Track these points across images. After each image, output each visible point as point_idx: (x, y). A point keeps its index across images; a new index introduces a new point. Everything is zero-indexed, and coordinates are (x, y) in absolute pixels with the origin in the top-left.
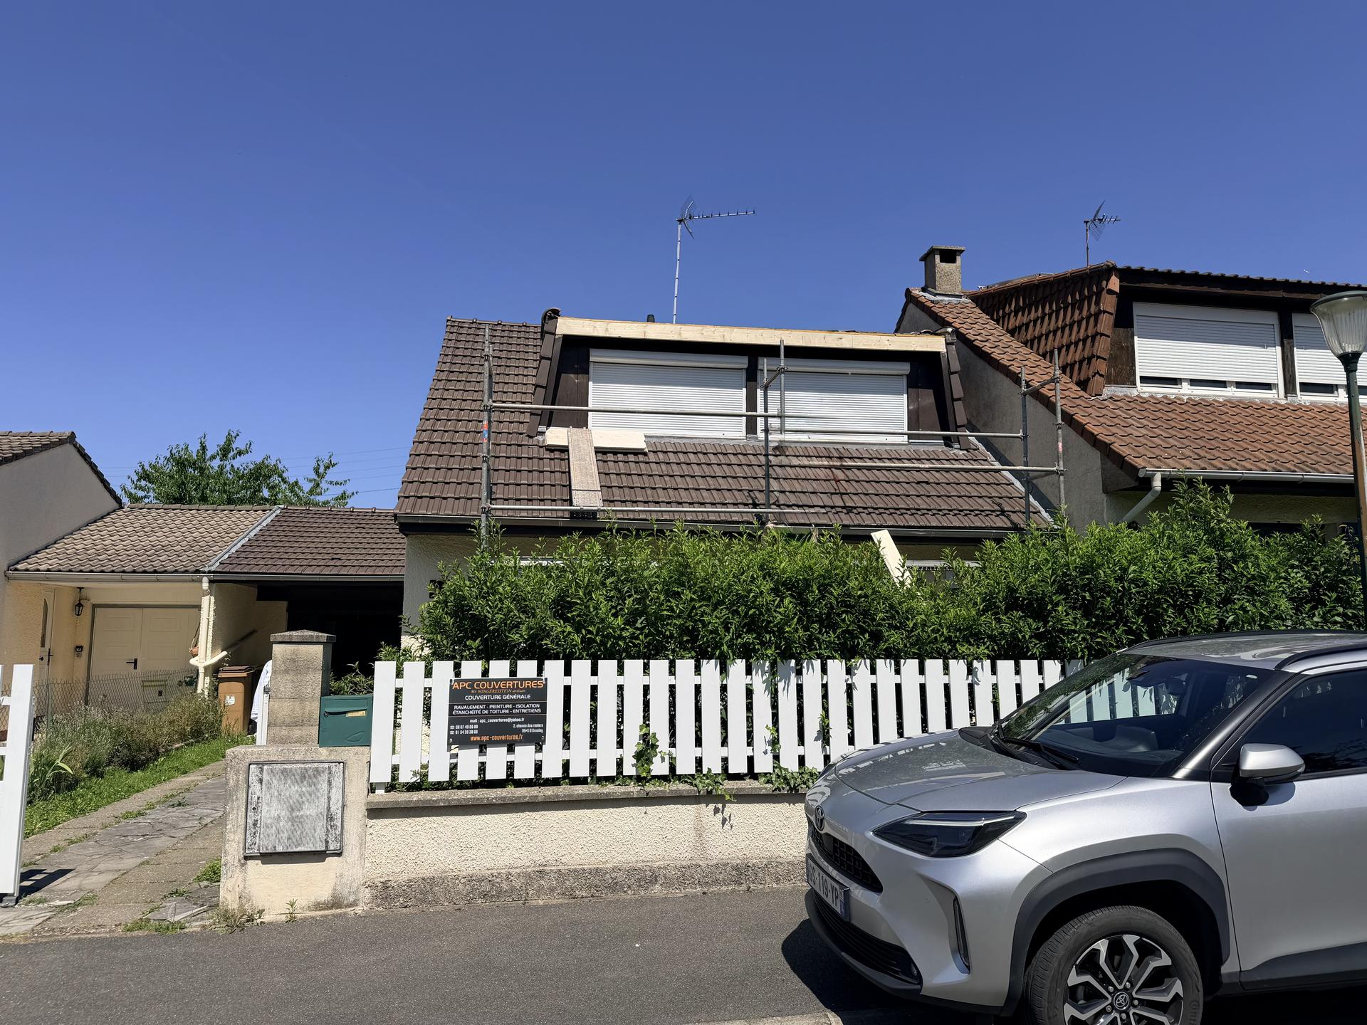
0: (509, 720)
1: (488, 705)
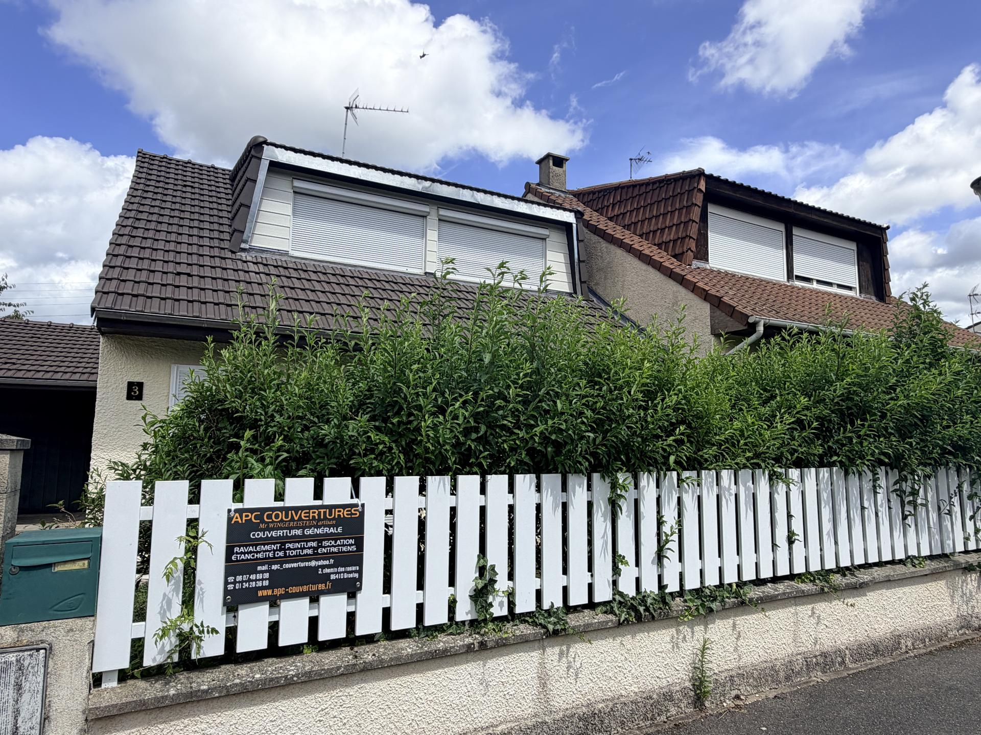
0: (313, 563)
1: (283, 544)
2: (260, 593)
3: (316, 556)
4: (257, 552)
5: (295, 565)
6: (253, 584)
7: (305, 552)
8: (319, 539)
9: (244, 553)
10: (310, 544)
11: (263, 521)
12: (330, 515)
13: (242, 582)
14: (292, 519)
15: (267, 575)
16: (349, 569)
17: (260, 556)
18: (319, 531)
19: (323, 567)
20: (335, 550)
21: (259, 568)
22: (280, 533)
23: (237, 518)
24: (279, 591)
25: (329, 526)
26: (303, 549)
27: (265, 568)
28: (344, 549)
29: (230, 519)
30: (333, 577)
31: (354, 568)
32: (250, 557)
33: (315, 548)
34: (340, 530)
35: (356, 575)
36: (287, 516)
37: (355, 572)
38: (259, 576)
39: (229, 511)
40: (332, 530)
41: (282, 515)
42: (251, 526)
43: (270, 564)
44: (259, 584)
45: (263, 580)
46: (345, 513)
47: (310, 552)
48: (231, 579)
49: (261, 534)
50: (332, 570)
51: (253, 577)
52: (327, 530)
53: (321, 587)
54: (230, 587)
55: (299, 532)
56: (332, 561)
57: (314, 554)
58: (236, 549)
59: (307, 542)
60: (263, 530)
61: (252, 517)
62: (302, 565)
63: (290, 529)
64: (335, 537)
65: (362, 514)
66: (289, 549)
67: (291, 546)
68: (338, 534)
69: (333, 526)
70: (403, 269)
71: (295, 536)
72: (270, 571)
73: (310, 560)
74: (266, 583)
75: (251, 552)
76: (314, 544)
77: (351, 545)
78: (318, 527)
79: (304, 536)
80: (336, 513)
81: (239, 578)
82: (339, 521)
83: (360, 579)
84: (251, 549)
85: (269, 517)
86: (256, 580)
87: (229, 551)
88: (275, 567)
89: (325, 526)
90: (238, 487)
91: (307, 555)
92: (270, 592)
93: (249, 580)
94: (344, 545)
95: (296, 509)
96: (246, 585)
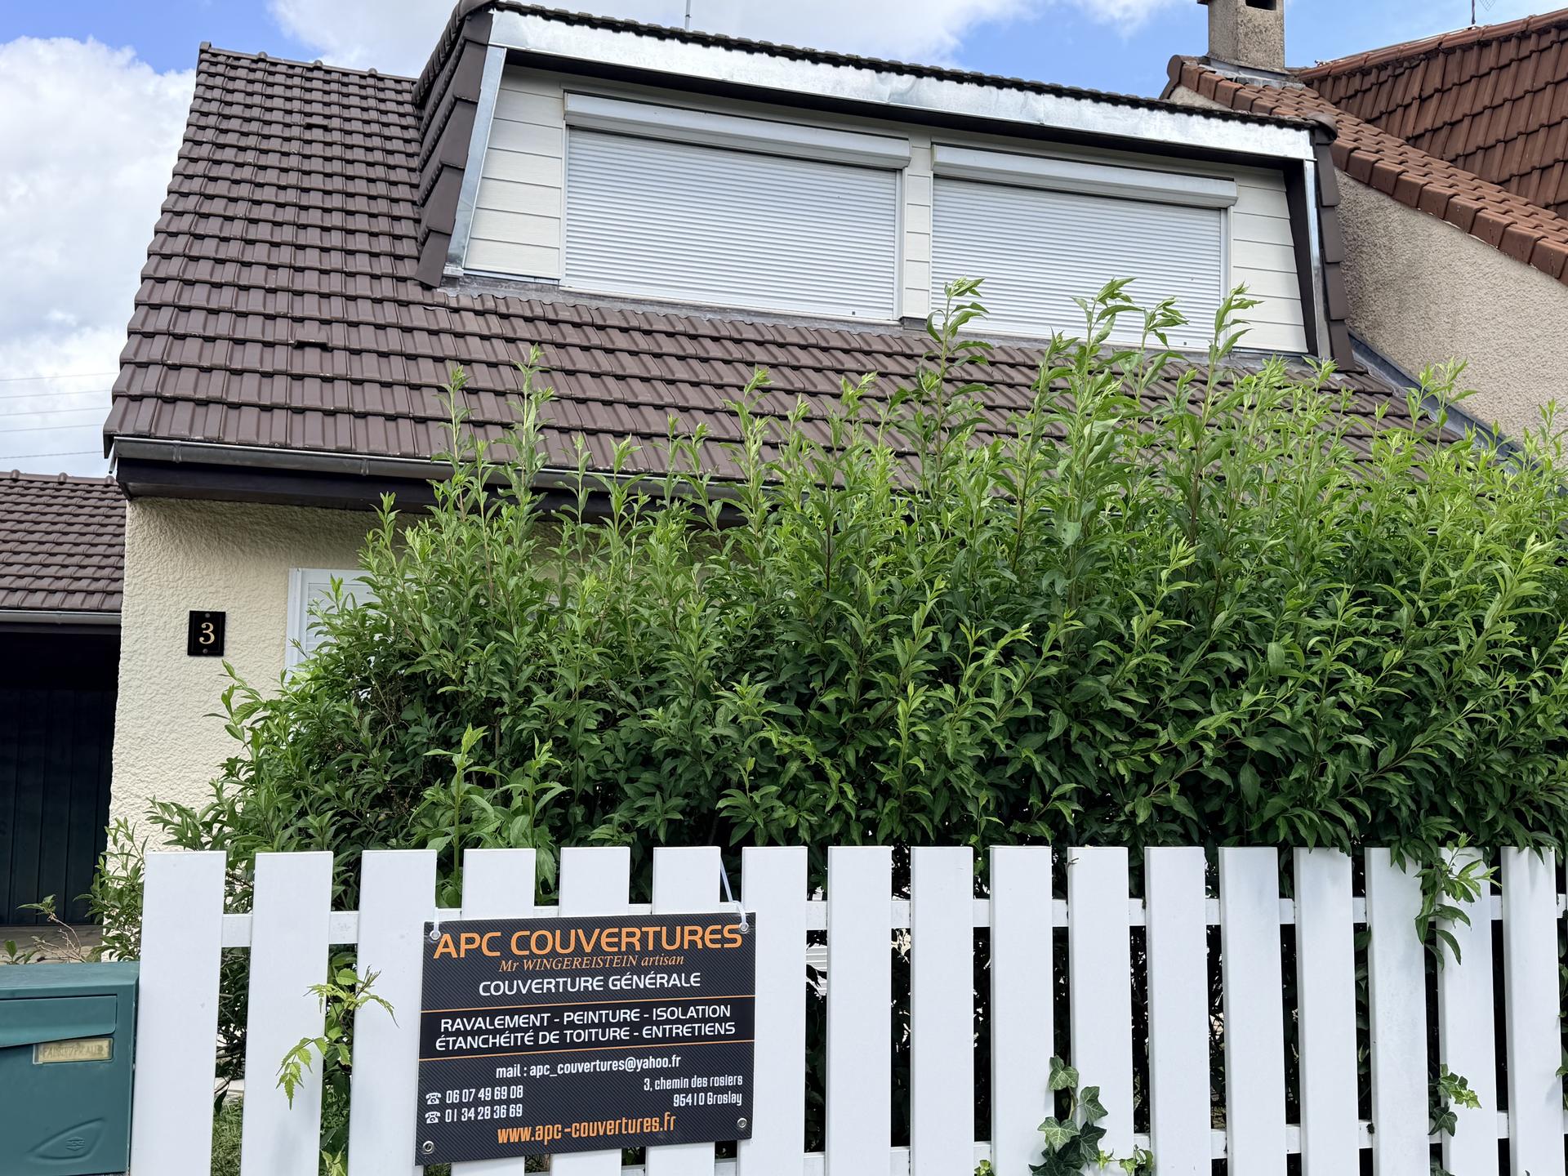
0: (630, 1064)
1: (558, 1012)
2: (502, 1136)
3: (636, 1045)
4: (495, 1032)
5: (586, 1067)
6: (485, 1112)
7: (611, 1033)
8: (646, 1002)
9: (465, 1034)
10: (622, 1015)
11: (508, 955)
12: (671, 941)
13: (459, 1106)
14: (579, 951)
15: (518, 1091)
16: (719, 1081)
17: (501, 1041)
18: (645, 982)
19: (655, 1074)
20: (684, 1030)
21: (501, 1072)
22: (549, 984)
23: (446, 946)
24: (547, 1133)
25: (669, 971)
26: (605, 1025)
27: (513, 1072)
28: (707, 1029)
29: (429, 948)
30: (679, 1101)
31: (730, 1080)
32: (477, 1043)
33: (635, 1027)
34: (694, 980)
35: (737, 1099)
36: (565, 944)
37: (735, 1089)
38: (501, 1093)
39: (428, 927)
40: (675, 980)
41: (554, 940)
42: (478, 967)
43: (527, 1063)
44: (501, 1112)
45: (508, 1102)
46: (706, 938)
47: (622, 1033)
48: (433, 1098)
49: (504, 987)
50: (677, 1083)
51: (484, 1094)
52: (662, 980)
53: (651, 1124)
54: (432, 1117)
55: (594, 984)
56: (676, 1060)
57: (633, 1040)
58: (447, 1023)
59: (615, 1008)
60: (510, 977)
61: (482, 942)
62: (604, 1066)
63: (574, 974)
64: (680, 999)
65: (750, 939)
66: (572, 1025)
67: (575, 1017)
68: (692, 990)
69: (678, 970)
70: (844, 313)
71: (587, 994)
72: (525, 1080)
73: (621, 1056)
74: (517, 1111)
75: (480, 1032)
76: (632, 1015)
77: (722, 1020)
78: (640, 971)
79: (607, 993)
80: (685, 937)
81: (453, 1096)
82: (694, 958)
83: (747, 1110)
84: (480, 1023)
85: (523, 943)
86: (493, 1103)
87: (429, 1028)
88: (538, 1071)
89: (659, 970)
90: (449, 867)
91: (615, 1042)
92: (525, 1134)
93: (477, 1103)
94: (705, 1020)
95: (589, 925)
96: (469, 1114)
